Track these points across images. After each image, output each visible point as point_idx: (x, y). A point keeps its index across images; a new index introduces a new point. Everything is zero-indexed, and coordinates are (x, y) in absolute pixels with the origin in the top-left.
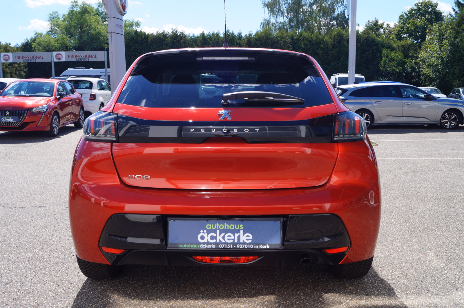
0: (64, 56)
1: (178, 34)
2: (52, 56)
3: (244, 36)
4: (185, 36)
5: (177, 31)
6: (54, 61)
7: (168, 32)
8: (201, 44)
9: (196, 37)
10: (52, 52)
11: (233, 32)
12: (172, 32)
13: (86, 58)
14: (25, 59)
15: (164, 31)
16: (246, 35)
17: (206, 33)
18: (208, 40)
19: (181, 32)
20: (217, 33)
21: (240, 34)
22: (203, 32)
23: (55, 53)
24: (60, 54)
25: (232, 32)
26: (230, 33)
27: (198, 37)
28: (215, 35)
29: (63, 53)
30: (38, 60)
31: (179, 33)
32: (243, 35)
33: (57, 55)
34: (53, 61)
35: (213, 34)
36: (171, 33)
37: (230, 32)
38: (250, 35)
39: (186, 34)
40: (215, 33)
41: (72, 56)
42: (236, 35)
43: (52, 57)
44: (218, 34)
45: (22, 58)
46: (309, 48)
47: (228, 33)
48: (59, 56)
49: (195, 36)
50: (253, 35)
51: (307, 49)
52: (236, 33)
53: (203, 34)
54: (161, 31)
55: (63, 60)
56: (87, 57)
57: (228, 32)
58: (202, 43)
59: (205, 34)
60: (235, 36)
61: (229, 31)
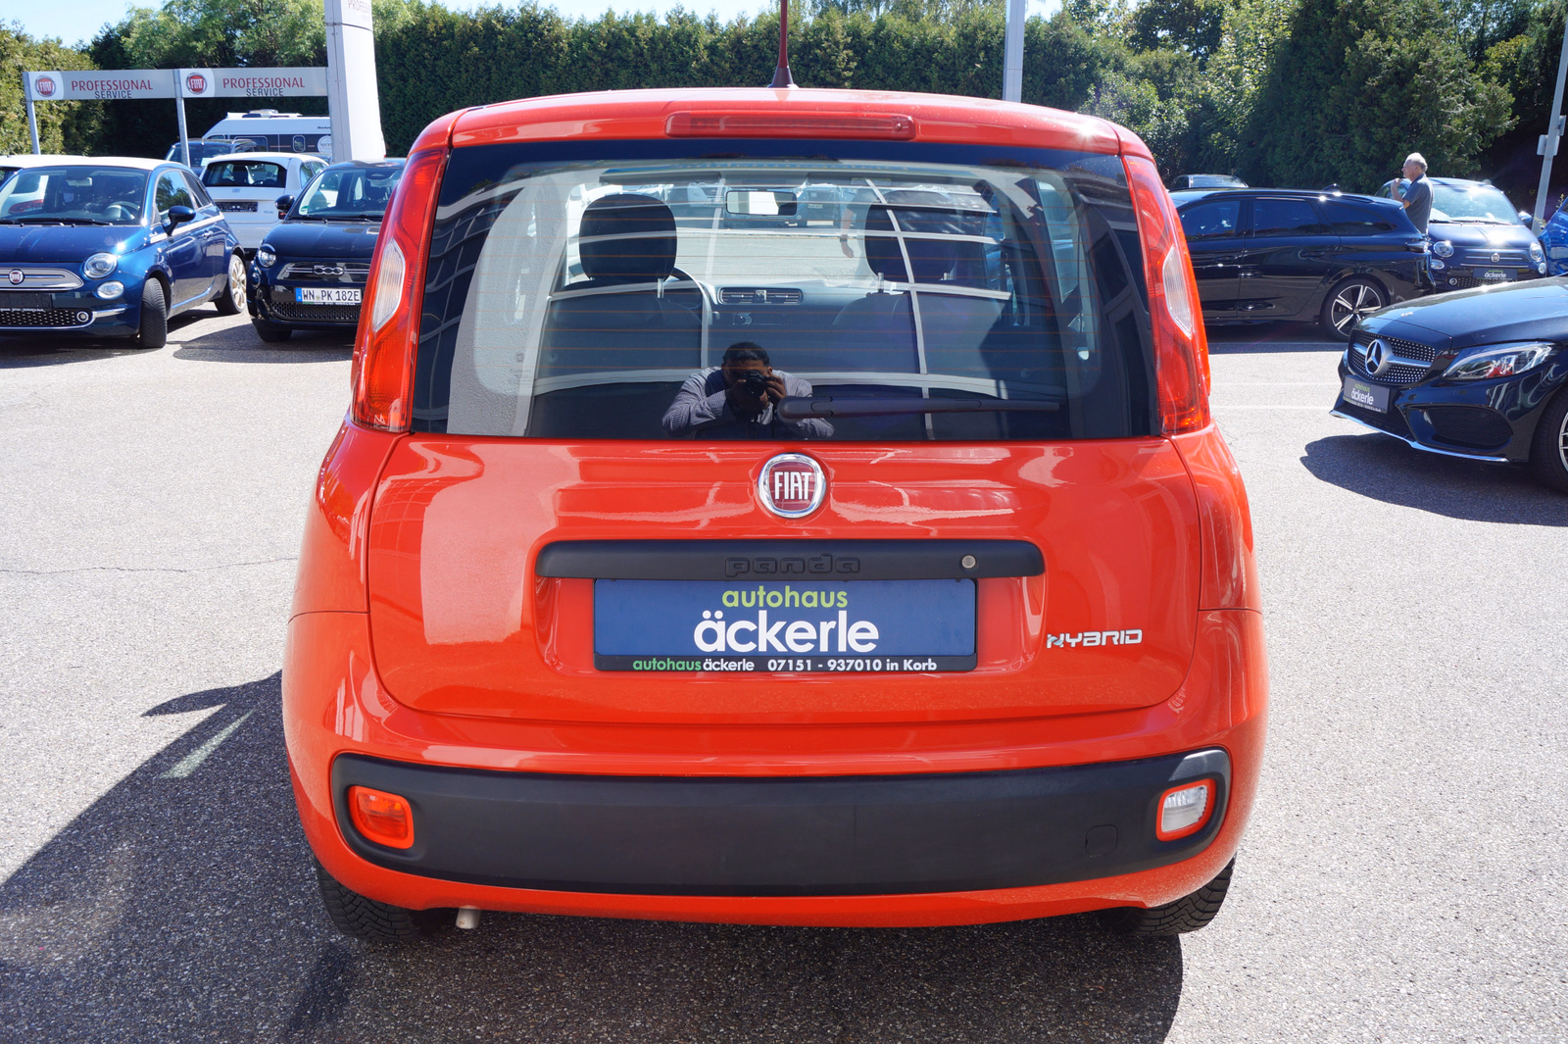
0: (212, 82)
1: (538, 15)
2: (177, 81)
3: (724, 26)
5: (535, 8)
6: (184, 96)
7: (512, 11)
8: (605, 45)
9: (591, 26)
10: (176, 70)
12: (523, 10)
13: (275, 87)
14: (99, 88)
16: (730, 23)
17: (619, 13)
19: (549, 9)
20: (647, 17)
21: (712, 18)
22: (610, 10)
23: (185, 73)
24: (201, 77)
25: (690, 14)
26: (685, 15)
27: (598, 26)
28: (644, 21)
29: (207, 73)
30: (136, 94)
31: (542, 13)
33: (192, 78)
34: (179, 95)
35: (637, 18)
36: (517, 11)
37: (684, 12)
38: (742, 21)
39: (560, 17)
40: (644, 14)
41: (234, 81)
42: (703, 22)
43: (178, 85)
44: (650, 19)
45: (90, 88)
46: (905, 63)
47: (681, 16)
48: (198, 82)
49: (588, 21)
50: (750, 22)
51: (899, 65)
52: (702, 17)
53: (609, 17)
55: (209, 92)
56: (278, 85)
57: (680, 13)
58: (609, 44)
59: (616, 17)
60: (699, 25)
61: (683, 9)
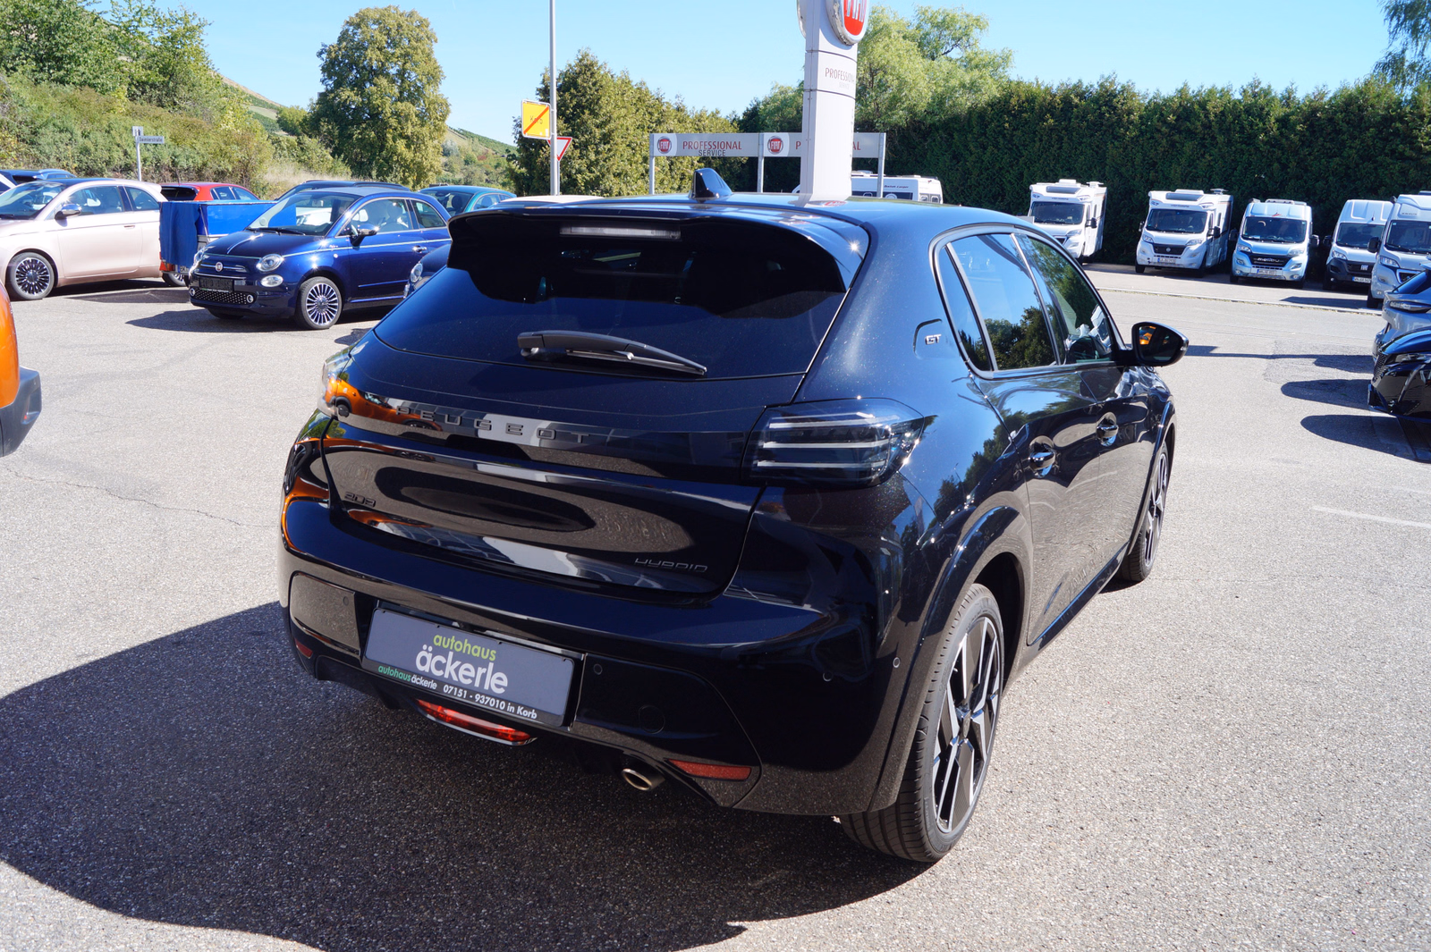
1: (1115, 90)
3: (1301, 99)
4: (1134, 95)
5: (1112, 83)
7: (1091, 86)
11: (1269, 86)
12: (1101, 86)
15: (1080, 81)
16: (1307, 95)
17: (1194, 88)
18: (1196, 107)
19: (1126, 84)
20: (1222, 91)
21: (1289, 91)
22: (1186, 85)
25: (1266, 87)
26: (1261, 89)
27: (1171, 99)
28: (1217, 95)
31: (1119, 87)
32: (1300, 95)
36: (1096, 86)
39: (1136, 91)
40: (1219, 88)
52: (1278, 90)
54: (1074, 81)
57: (1257, 87)
58: (1178, 117)
59: (1190, 92)
61: (1259, 83)
